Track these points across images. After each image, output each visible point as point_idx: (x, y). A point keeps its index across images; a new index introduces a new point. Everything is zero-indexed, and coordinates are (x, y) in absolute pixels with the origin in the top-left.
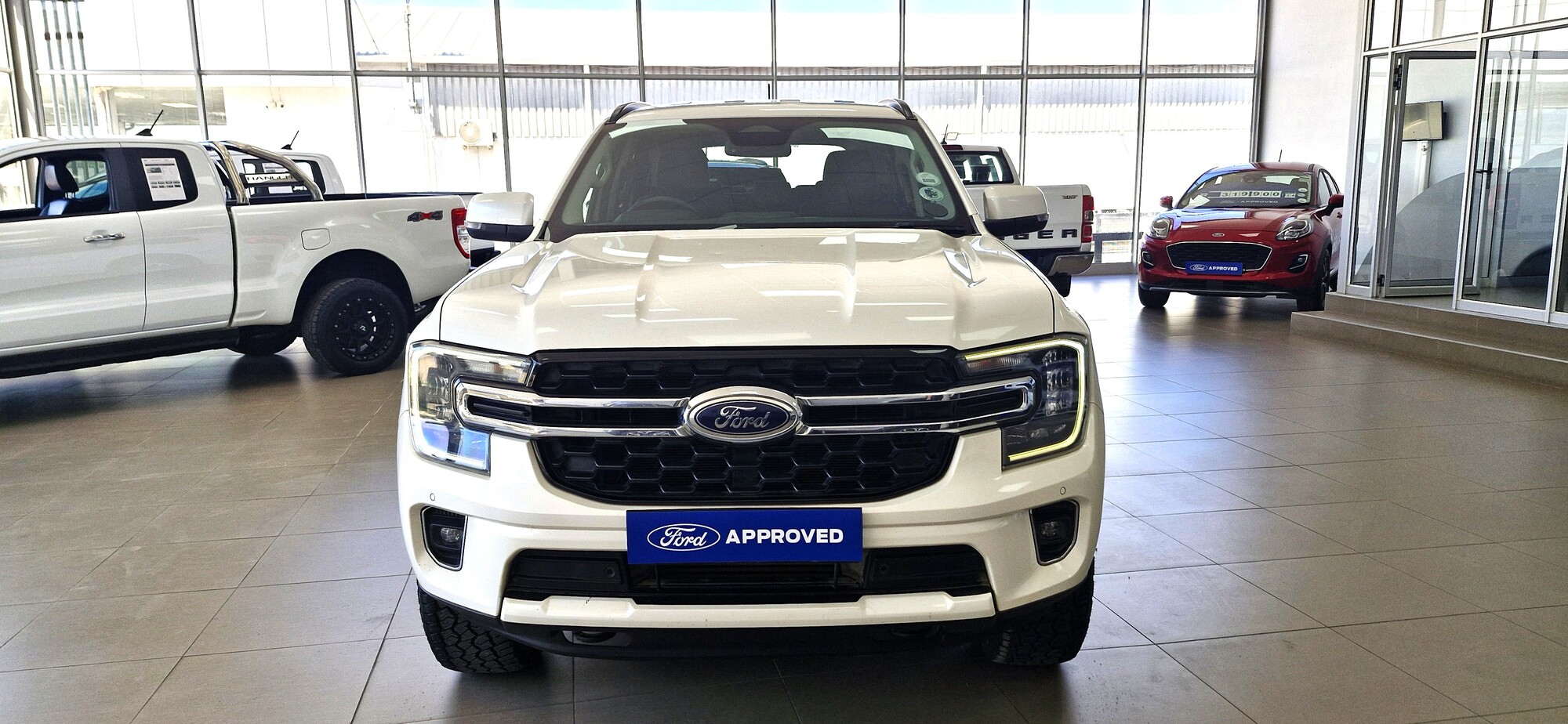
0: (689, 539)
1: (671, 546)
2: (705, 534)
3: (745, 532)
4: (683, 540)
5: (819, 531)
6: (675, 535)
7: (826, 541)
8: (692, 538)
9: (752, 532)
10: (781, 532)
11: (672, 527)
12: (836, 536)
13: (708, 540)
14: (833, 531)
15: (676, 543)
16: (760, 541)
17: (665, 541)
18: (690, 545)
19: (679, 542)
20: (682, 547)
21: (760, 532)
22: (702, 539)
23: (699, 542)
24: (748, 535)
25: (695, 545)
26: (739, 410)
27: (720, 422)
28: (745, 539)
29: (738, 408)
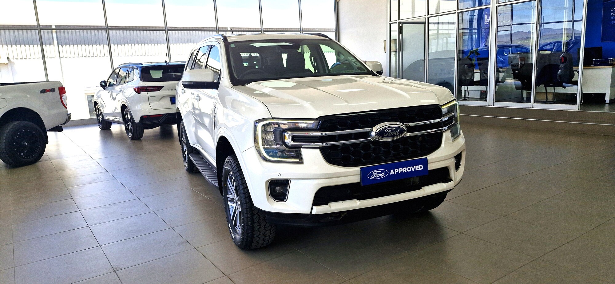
0: (380, 175)
1: (375, 178)
2: (384, 172)
3: (395, 170)
4: (378, 175)
5: (416, 166)
6: (376, 174)
7: (418, 170)
8: (380, 174)
9: (397, 169)
10: (405, 168)
11: (374, 171)
12: (421, 167)
13: (385, 174)
14: (420, 166)
15: (376, 177)
16: (400, 172)
17: (373, 176)
18: (380, 177)
19: (377, 176)
20: (378, 178)
21: (400, 169)
22: (383, 174)
23: (382, 175)
24: (396, 171)
25: (381, 176)
26: (391, 130)
27: (385, 134)
28: (396, 172)
29: (390, 129)
